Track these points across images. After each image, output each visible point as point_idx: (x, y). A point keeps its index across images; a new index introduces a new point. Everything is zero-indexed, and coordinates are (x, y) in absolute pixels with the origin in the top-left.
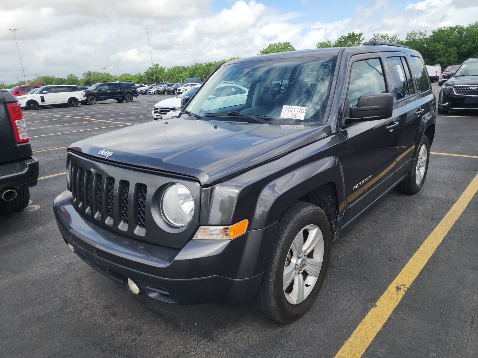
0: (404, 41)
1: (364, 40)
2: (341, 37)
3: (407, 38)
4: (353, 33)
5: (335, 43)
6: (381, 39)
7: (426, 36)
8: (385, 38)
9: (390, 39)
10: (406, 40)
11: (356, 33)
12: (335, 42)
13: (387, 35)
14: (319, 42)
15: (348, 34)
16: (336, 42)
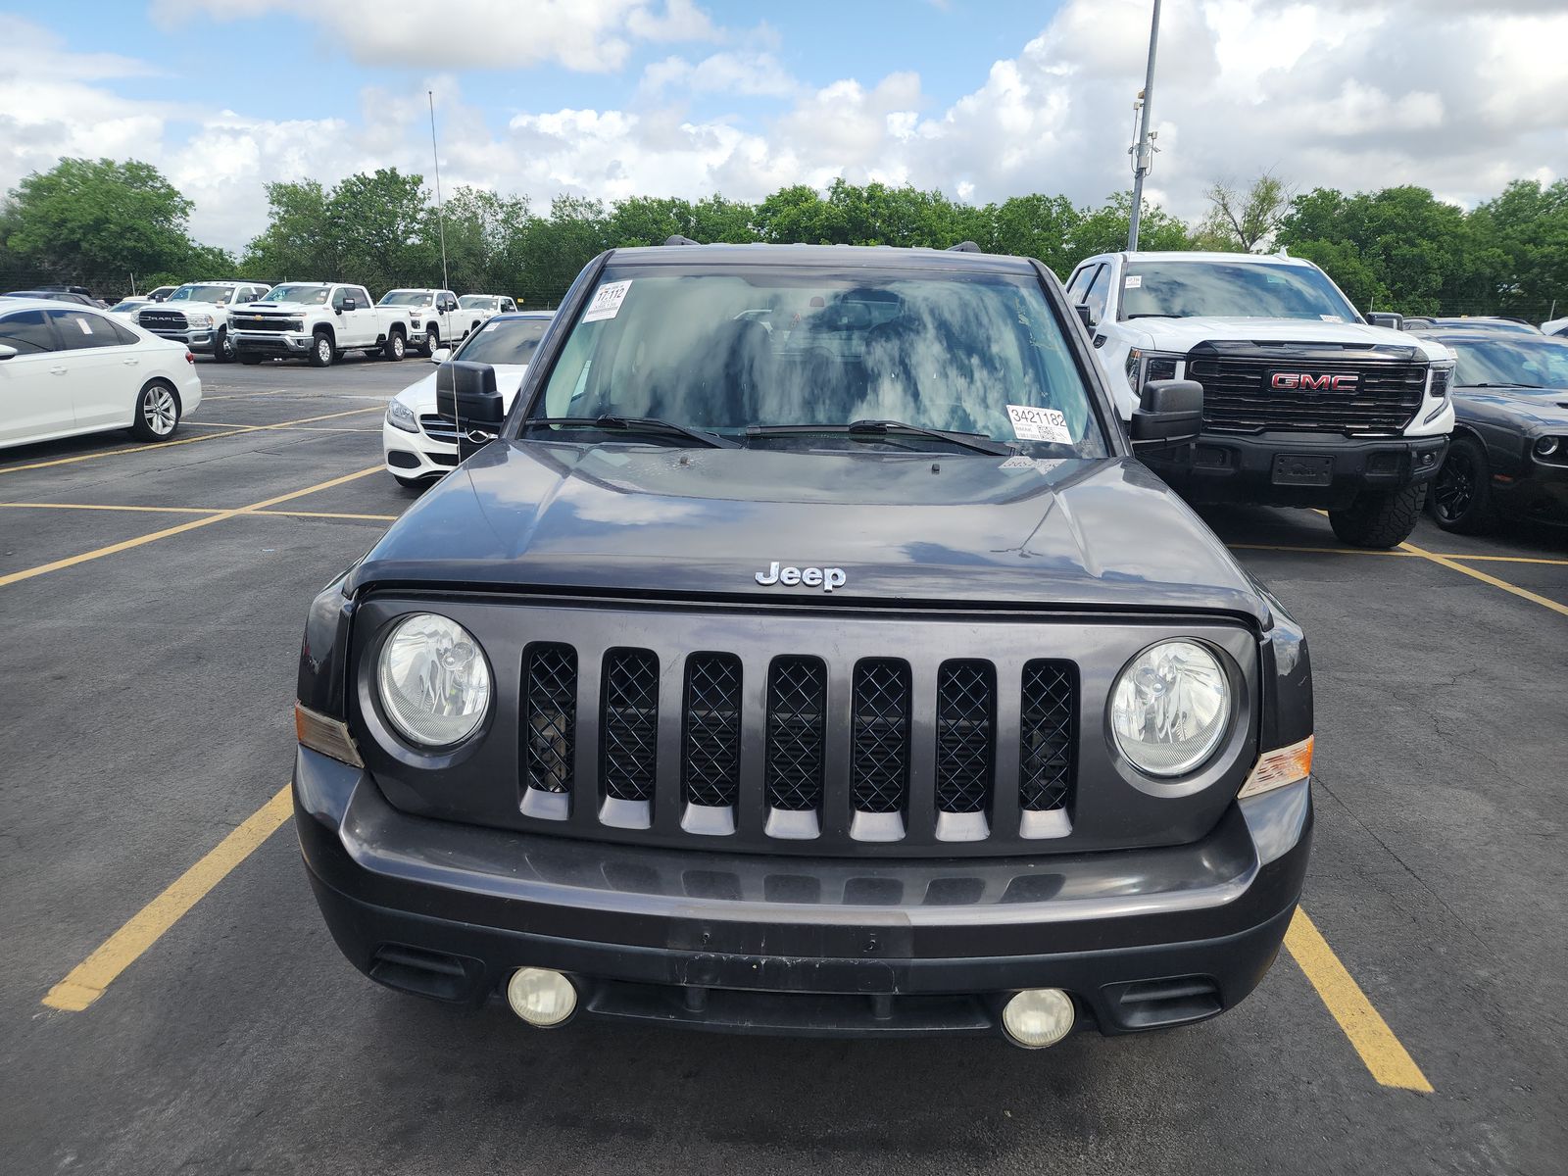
0: (545, 220)
1: (429, 198)
2: (354, 179)
3: (553, 213)
4: (393, 170)
5: (333, 195)
6: (480, 204)
7: (602, 216)
8: (492, 204)
9: (505, 209)
10: (553, 219)
11: (402, 173)
12: (335, 191)
13: (495, 195)
14: (277, 182)
15: (378, 172)
16: (338, 189)
